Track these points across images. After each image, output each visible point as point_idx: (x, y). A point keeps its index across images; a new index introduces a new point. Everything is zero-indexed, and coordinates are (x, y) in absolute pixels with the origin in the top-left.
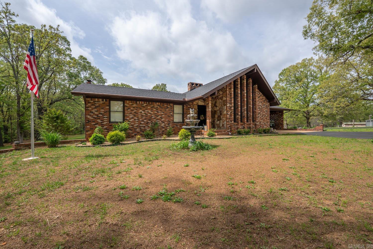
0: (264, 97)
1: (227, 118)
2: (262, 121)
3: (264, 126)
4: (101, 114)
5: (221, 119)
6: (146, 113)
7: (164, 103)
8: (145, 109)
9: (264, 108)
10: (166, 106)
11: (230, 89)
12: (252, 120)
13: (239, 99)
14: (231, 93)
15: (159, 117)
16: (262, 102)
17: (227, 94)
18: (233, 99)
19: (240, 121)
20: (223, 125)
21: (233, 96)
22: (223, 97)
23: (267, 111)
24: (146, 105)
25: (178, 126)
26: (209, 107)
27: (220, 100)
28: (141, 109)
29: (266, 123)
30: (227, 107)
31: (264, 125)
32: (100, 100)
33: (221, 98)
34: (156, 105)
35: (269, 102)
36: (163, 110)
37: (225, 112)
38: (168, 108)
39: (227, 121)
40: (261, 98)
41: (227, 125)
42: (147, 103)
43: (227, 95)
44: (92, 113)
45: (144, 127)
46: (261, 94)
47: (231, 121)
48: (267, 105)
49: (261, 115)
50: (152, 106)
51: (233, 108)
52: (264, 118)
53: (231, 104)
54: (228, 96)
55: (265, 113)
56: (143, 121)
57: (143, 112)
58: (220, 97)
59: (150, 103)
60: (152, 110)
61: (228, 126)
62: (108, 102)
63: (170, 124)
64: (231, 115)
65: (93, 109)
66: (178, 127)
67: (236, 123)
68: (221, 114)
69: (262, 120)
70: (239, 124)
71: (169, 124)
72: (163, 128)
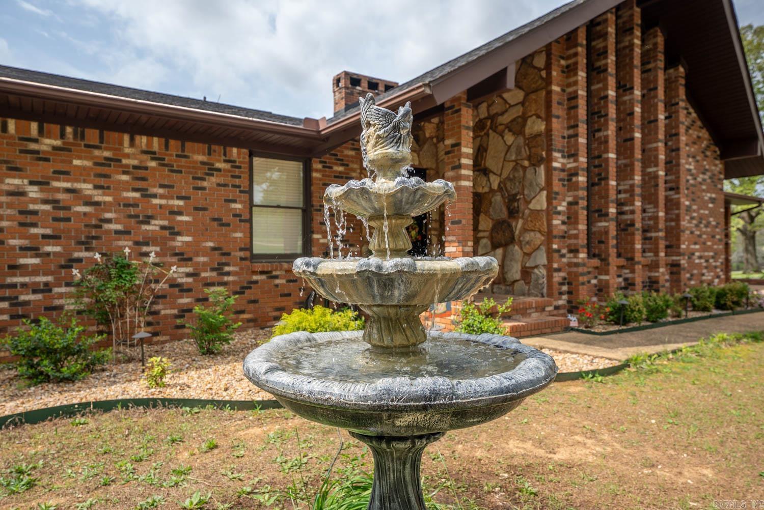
0: (704, 134)
1: (550, 236)
2: (697, 247)
3: (703, 275)
5: (512, 240)
6: (61, 196)
7: (188, 145)
8: (47, 169)
9: (704, 187)
10: (201, 158)
11: (570, 70)
12: (662, 244)
13: (611, 130)
14: (573, 97)
15: (154, 226)
16: (698, 158)
17: (555, 98)
18: (582, 129)
19: (613, 252)
20: (526, 273)
21: (582, 112)
22: (524, 118)
23: (714, 199)
24: (55, 148)
25: (276, 277)
26: (459, 166)
27: (509, 138)
28: (15, 170)
29: (713, 257)
30: (549, 171)
31: (706, 268)
33: (517, 127)
35: (722, 157)
36: (183, 184)
37: (540, 202)
38: (212, 170)
39: (550, 252)
40: (695, 136)
41: (550, 270)
42: (63, 135)
43: (554, 105)
45: (47, 288)
46: (694, 115)
47: (574, 251)
48: (716, 172)
49: (692, 218)
50: (107, 154)
51: (582, 179)
52: (705, 233)
53: (573, 155)
54: (557, 110)
55: (707, 208)
56: (33, 250)
57: (34, 192)
58: (505, 119)
59: (92, 135)
60: (102, 182)
61: (557, 277)
63: (227, 269)
64: (571, 219)
66: (277, 281)
67: (596, 262)
68: (513, 213)
69: (695, 244)
70: (613, 269)
71: (219, 269)
72: (184, 290)
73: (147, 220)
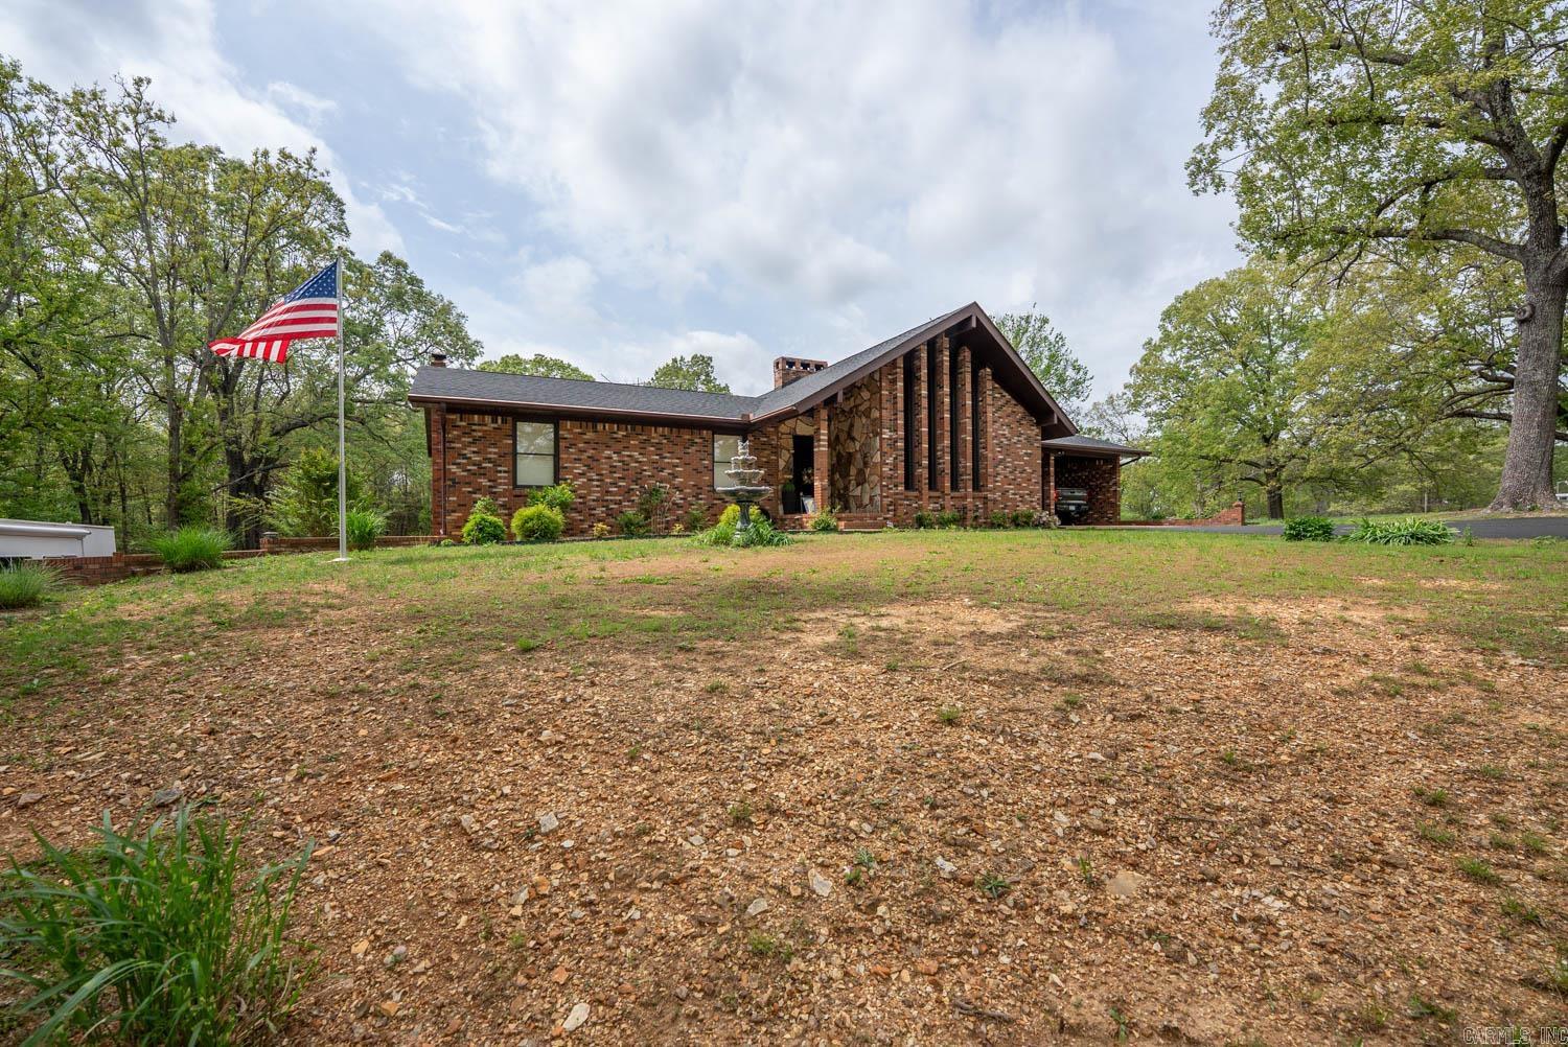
0: (1020, 409)
1: (882, 478)
2: (1011, 487)
3: (1018, 506)
4: (489, 460)
5: (865, 481)
6: (625, 459)
7: (682, 430)
8: (620, 446)
9: (1019, 446)
10: (687, 437)
11: (894, 382)
12: (970, 483)
13: (924, 414)
14: (895, 397)
15: (665, 473)
16: (1013, 426)
17: (884, 399)
18: (901, 415)
19: (926, 487)
20: (871, 499)
21: (901, 405)
22: (870, 408)
23: (1031, 454)
24: (624, 436)
26: (819, 440)
27: (864, 420)
28: (608, 447)
29: (1028, 494)
30: (881, 439)
31: (1021, 501)
32: (488, 419)
33: (867, 414)
34: (655, 434)
35: (1038, 424)
36: (679, 450)
37: (877, 458)
38: (693, 443)
39: (882, 486)
40: (1009, 412)
41: (882, 497)
42: (627, 430)
43: (884, 401)
44: (464, 456)
45: (620, 503)
46: (1008, 397)
47: (896, 486)
48: (1032, 435)
49: (1006, 467)
50: (645, 437)
51: (901, 444)
52: (1019, 477)
53: (896, 431)
54: (885, 405)
55: (1022, 460)
56: (614, 484)
57: (615, 457)
58: (862, 408)
59: (639, 428)
60: (642, 451)
61: (886, 501)
62: (508, 426)
63: (701, 496)
64: (895, 468)
65: (465, 446)
67: (916, 493)
68: (866, 464)
69: (1009, 485)
70: (925, 497)
71: (696, 496)
72: (679, 507)
73: (662, 470)
